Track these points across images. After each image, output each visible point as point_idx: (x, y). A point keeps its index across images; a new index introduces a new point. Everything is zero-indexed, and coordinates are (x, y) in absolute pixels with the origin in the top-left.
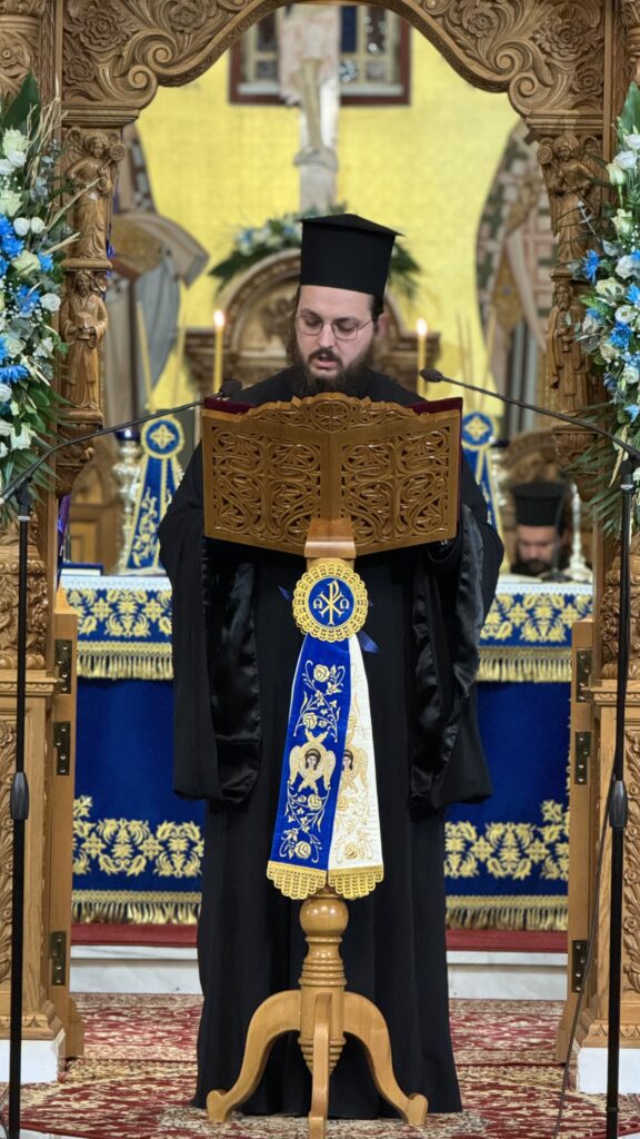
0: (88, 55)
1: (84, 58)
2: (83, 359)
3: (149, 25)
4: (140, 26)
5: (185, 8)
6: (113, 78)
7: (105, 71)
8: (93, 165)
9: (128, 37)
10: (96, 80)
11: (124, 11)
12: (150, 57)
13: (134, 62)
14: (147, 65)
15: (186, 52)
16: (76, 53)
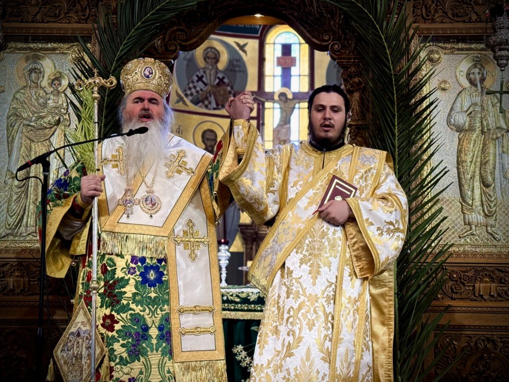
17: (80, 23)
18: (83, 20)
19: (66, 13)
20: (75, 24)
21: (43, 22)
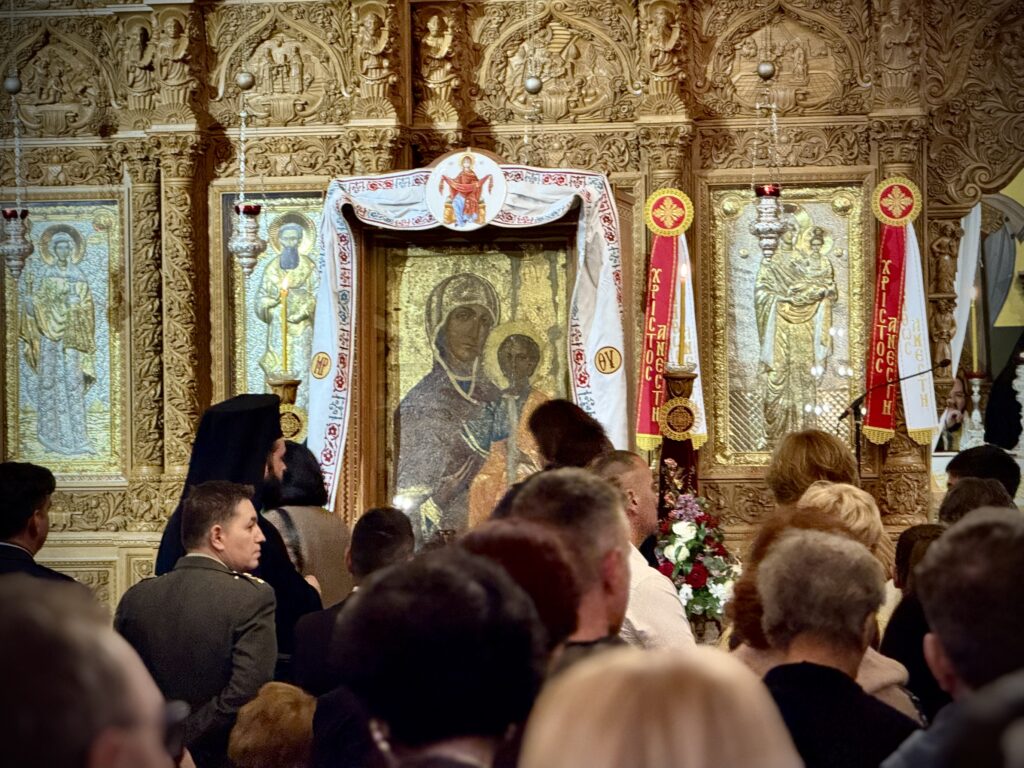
0: (942, 179)
1: (940, 182)
2: (944, 350)
3: (976, 161)
4: (971, 161)
5: (996, 151)
6: (956, 191)
7: (952, 188)
8: (947, 240)
9: (964, 168)
10: (947, 193)
11: (961, 153)
12: (977, 179)
13: (967, 182)
14: (974, 182)
15: (997, 174)
16: (934, 178)
17: (846, 164)
18: (851, 160)
19: (827, 152)
20: (840, 167)
21: (797, 166)
